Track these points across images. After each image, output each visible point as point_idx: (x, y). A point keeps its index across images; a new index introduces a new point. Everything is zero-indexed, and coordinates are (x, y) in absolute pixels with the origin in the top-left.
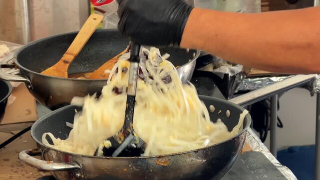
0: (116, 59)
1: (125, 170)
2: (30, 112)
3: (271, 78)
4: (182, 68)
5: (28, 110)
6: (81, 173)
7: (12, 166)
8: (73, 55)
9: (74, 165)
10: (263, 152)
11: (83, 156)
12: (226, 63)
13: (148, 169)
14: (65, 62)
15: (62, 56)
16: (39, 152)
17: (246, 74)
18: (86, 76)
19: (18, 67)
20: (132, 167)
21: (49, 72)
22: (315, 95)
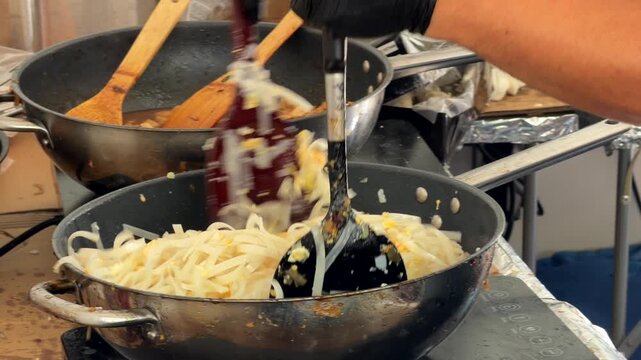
0: (219, 85)
1: (251, 325)
2: (41, 189)
3: (528, 120)
4: (357, 106)
5: (37, 186)
6: (157, 330)
7: (10, 303)
8: (131, 75)
9: (143, 314)
10: (519, 276)
11: (163, 297)
12: (438, 89)
13: (296, 322)
14: (117, 90)
15: (110, 77)
16: (72, 285)
17: (478, 112)
18: (158, 118)
19: (21, 101)
20: (264, 319)
21: (84, 111)
22: (616, 154)
